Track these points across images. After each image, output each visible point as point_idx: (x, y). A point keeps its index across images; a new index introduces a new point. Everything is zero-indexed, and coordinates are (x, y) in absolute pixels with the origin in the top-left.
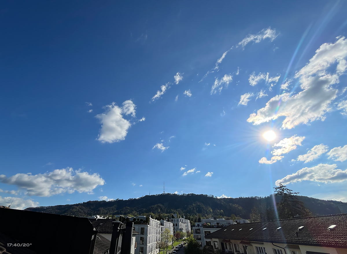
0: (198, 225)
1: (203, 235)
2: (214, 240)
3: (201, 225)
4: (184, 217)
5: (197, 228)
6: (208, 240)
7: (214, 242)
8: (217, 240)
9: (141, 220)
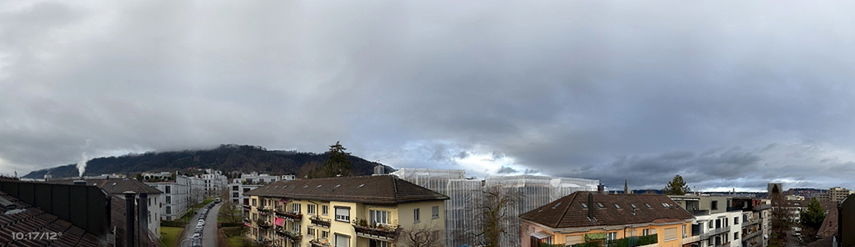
0: (237, 182)
1: (241, 192)
2: (252, 197)
3: (240, 182)
4: (221, 172)
5: (236, 185)
6: (246, 198)
7: (253, 200)
8: (257, 198)
9: (165, 178)
